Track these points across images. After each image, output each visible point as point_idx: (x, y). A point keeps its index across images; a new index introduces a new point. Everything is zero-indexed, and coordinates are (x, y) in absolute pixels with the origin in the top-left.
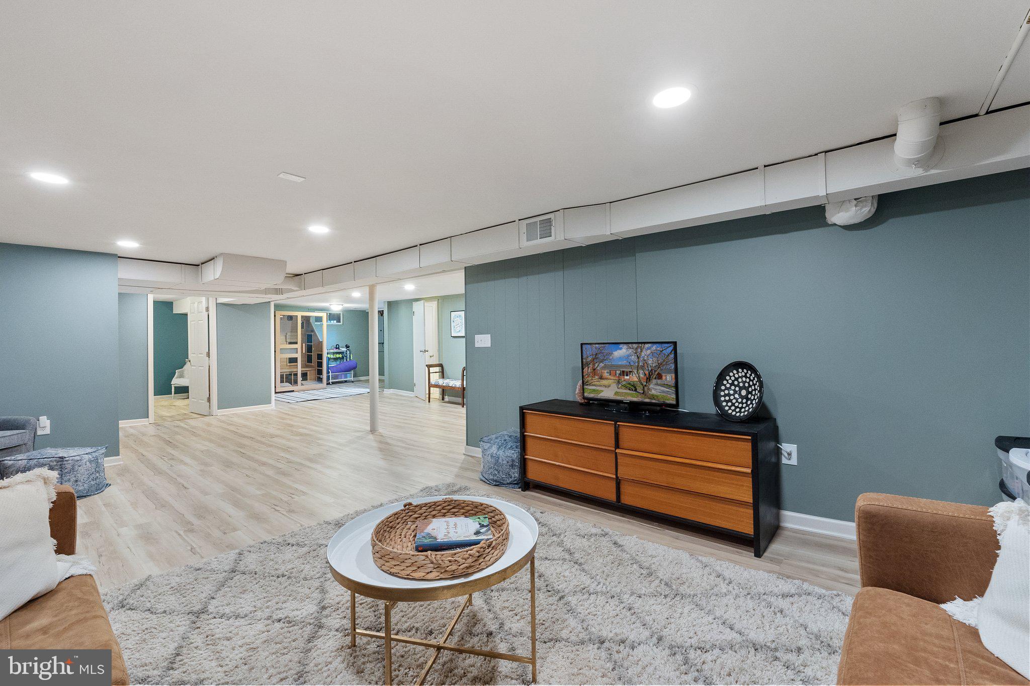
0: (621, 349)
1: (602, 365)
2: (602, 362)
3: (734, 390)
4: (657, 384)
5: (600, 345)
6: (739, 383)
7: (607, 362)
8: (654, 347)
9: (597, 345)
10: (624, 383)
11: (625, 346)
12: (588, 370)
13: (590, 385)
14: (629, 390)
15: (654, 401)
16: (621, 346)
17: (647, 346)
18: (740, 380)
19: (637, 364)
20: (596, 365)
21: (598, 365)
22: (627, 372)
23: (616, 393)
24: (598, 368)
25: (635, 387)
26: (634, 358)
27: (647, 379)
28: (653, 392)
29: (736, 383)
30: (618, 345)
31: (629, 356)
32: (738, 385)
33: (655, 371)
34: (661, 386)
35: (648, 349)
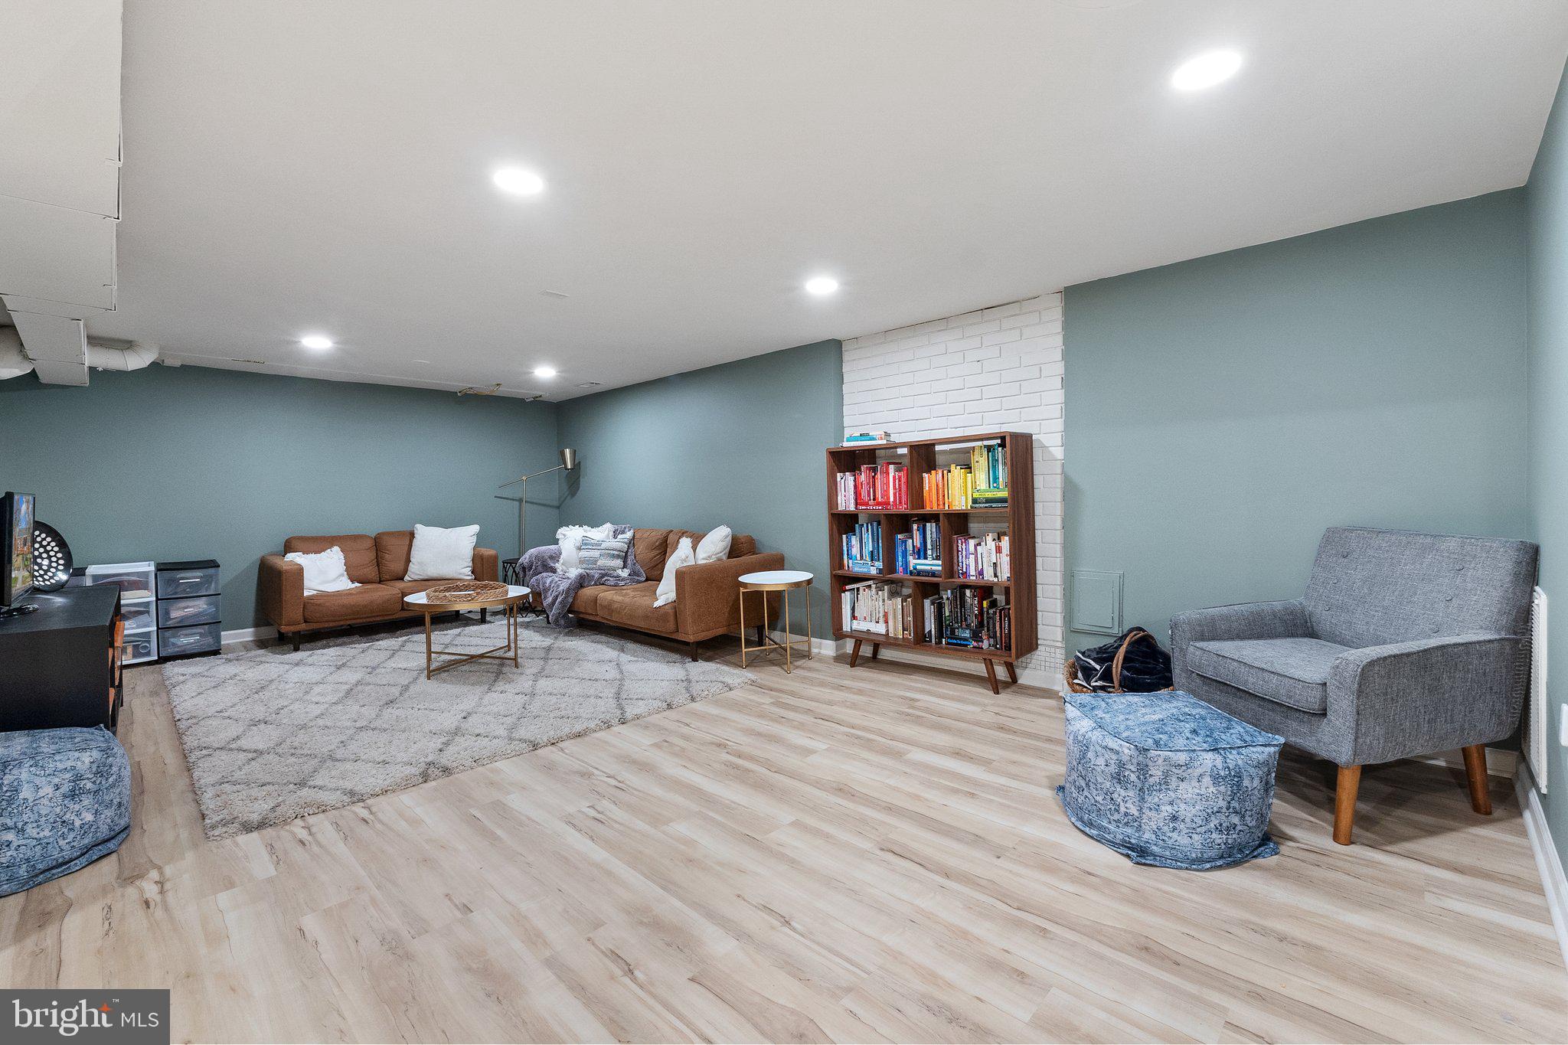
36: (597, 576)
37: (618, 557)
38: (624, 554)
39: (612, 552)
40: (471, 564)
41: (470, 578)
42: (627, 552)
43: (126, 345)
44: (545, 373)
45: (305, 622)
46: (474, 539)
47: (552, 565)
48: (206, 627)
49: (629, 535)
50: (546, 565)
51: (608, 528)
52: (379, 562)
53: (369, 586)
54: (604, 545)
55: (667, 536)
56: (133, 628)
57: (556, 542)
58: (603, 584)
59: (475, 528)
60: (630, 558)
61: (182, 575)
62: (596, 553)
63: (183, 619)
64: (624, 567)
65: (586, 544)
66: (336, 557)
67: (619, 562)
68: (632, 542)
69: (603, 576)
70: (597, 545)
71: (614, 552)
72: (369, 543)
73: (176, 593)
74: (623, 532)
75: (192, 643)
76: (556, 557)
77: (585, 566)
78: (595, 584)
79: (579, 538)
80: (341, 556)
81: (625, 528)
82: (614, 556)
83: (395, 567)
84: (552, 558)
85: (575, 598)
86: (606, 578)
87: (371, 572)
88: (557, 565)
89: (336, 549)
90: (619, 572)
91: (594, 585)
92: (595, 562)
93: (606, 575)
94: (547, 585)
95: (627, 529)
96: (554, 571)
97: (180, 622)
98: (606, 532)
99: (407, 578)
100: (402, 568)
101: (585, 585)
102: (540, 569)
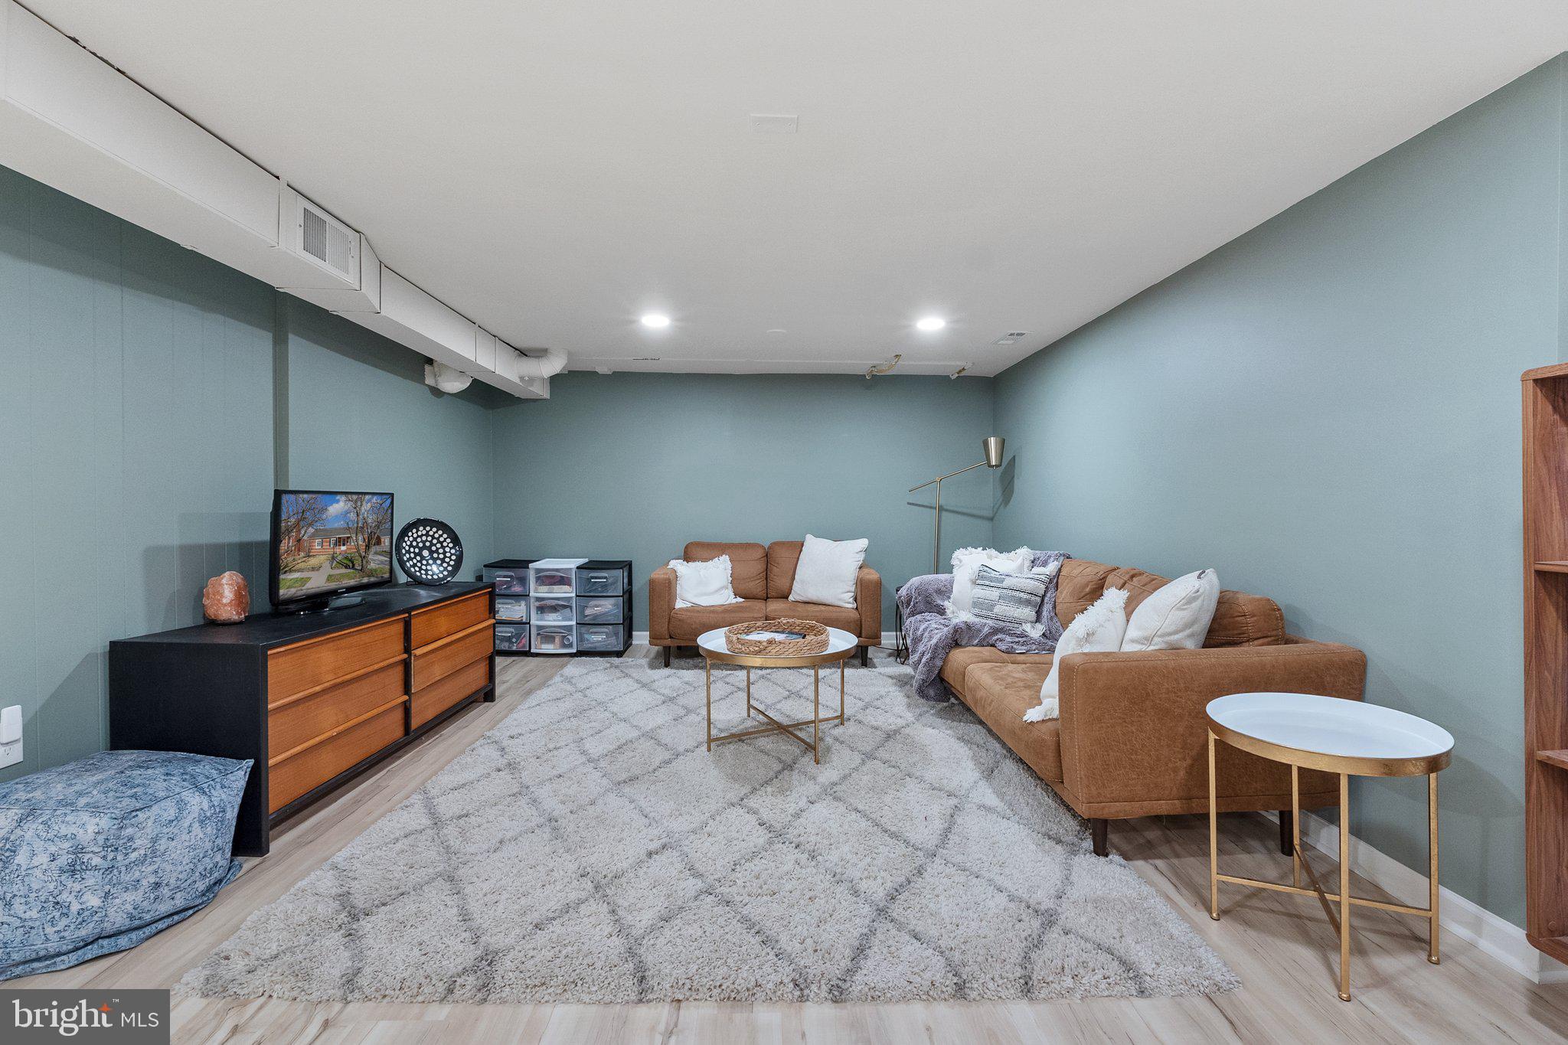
0: (338, 502)
1: (311, 530)
2: (311, 525)
3: (414, 552)
4: (376, 553)
5: (311, 496)
6: (418, 543)
7: (318, 526)
8: (375, 499)
9: (305, 496)
10: (340, 558)
11: (343, 498)
12: (289, 543)
13: (290, 571)
14: (346, 567)
15: (372, 579)
16: (338, 497)
17: (367, 497)
18: (419, 540)
19: (355, 525)
20: (303, 532)
21: (305, 532)
22: (344, 540)
23: (330, 578)
24: (305, 538)
25: (353, 563)
26: (353, 516)
27: (366, 546)
28: (372, 566)
29: (414, 544)
30: (333, 496)
31: (348, 512)
32: (417, 546)
33: (375, 534)
34: (380, 555)
35: (369, 501)
36: (986, 630)
37: (1028, 603)
38: (1039, 600)
39: (1017, 594)
40: (853, 589)
41: (850, 606)
42: (1044, 596)
43: (540, 353)
44: (931, 325)
45: (671, 637)
46: (861, 557)
47: (940, 602)
48: (610, 627)
49: (1051, 568)
50: (931, 603)
51: (1024, 553)
52: (767, 575)
53: (750, 603)
54: (1008, 582)
55: (1105, 578)
56: (559, 620)
57: (950, 569)
58: (993, 645)
59: (863, 543)
60: (1047, 608)
61: (596, 574)
62: (994, 594)
63: (596, 616)
64: (1038, 620)
65: (983, 578)
66: (722, 566)
67: (1029, 613)
68: (1054, 582)
69: (996, 631)
70: (998, 580)
71: (1022, 595)
72: (759, 553)
73: (590, 592)
74: (1045, 564)
75: (600, 642)
76: (945, 592)
77: (977, 611)
78: (981, 644)
79: (976, 566)
80: (729, 565)
81: (1050, 557)
82: (1021, 602)
83: (779, 582)
84: (939, 592)
85: (945, 661)
86: (1000, 636)
87: (756, 586)
88: (946, 604)
89: (725, 558)
90: (1027, 627)
91: (977, 645)
92: (991, 607)
93: (1001, 630)
94: (919, 633)
95: (1052, 559)
96: (941, 611)
97: (594, 620)
98: (1020, 561)
99: (791, 598)
100: (788, 585)
101: (963, 643)
102: (921, 606)
